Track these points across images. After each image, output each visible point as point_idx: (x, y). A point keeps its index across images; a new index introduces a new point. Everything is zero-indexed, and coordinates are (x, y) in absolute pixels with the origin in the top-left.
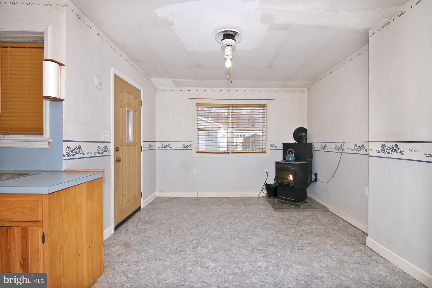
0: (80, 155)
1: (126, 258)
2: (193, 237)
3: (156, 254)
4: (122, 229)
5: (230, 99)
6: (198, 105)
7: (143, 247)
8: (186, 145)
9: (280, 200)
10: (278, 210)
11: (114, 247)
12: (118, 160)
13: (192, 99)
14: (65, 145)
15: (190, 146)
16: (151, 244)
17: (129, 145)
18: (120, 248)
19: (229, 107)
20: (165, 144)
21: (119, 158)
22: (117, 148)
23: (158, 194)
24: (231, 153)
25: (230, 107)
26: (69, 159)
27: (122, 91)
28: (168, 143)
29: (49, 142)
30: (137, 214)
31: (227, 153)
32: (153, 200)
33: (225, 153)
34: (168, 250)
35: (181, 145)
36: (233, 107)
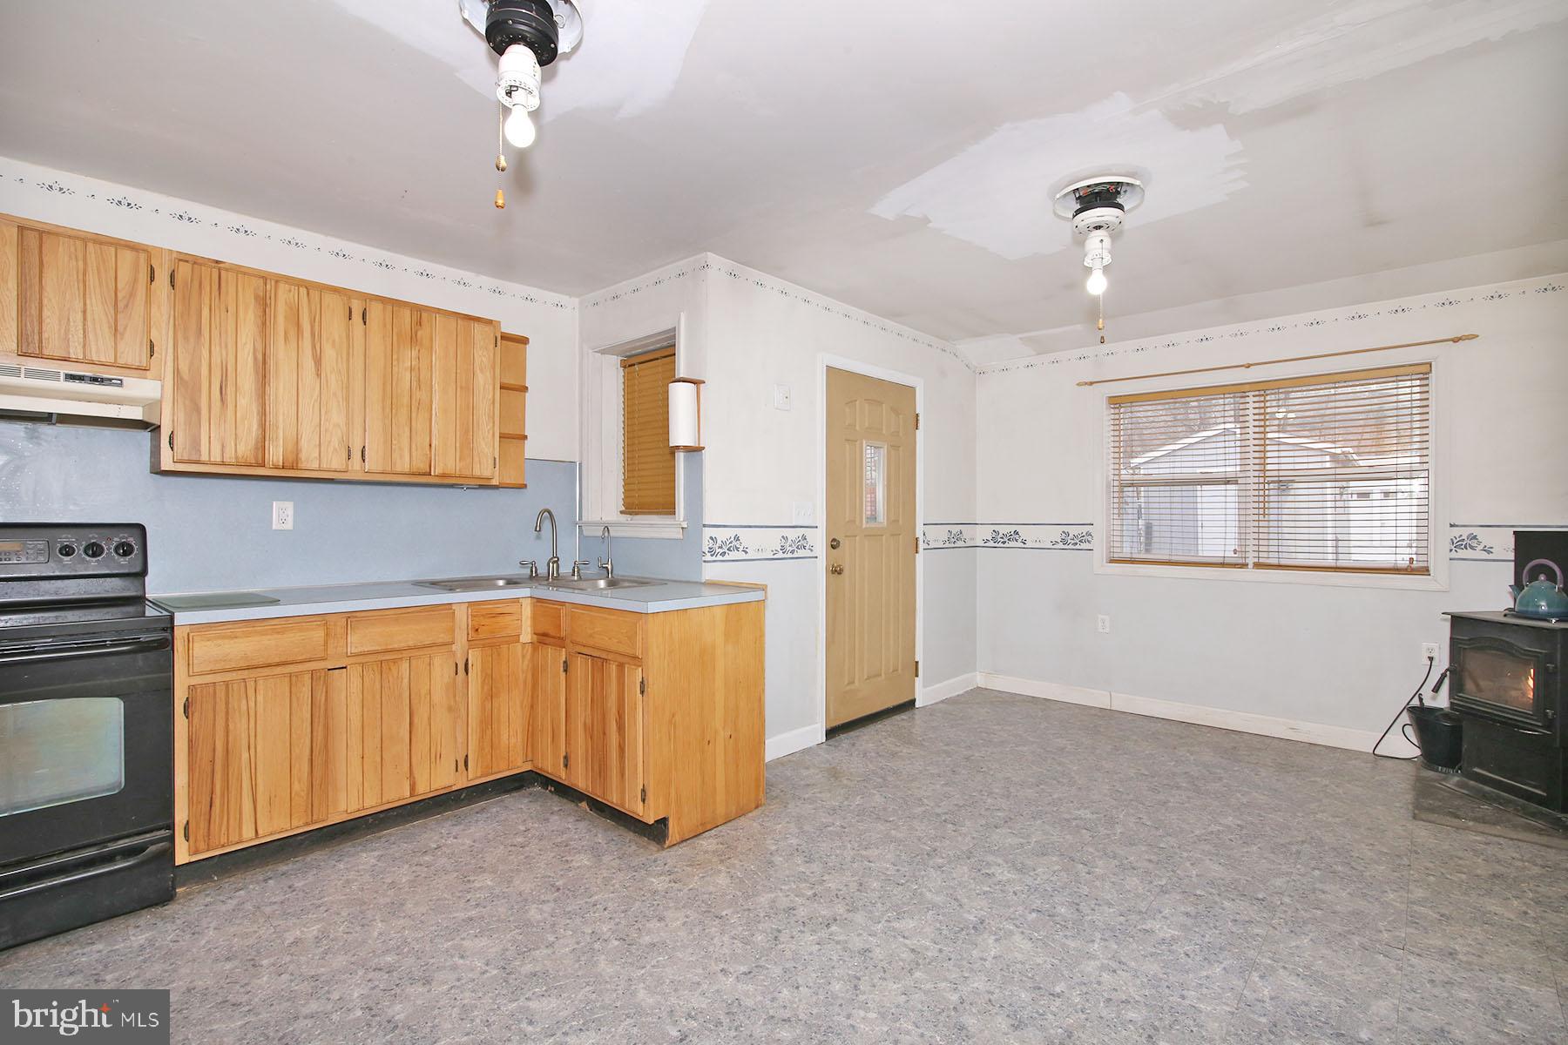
0: (740, 555)
1: (818, 795)
2: (1008, 803)
3: (885, 809)
4: (844, 739)
5: (1245, 363)
6: (1116, 402)
7: (865, 787)
8: (1071, 536)
9: (1472, 783)
10: (1423, 816)
11: (807, 768)
12: (836, 571)
13: (1091, 383)
14: (708, 532)
15: (1085, 538)
16: (887, 787)
17: (874, 535)
18: (817, 774)
19: (1244, 394)
20: (1003, 530)
21: (840, 566)
22: (834, 540)
23: (980, 680)
24: (1251, 566)
25: (1247, 394)
26: (715, 561)
27: (851, 402)
28: (1013, 529)
29: (683, 528)
30: (897, 718)
31: (1234, 565)
32: (961, 692)
33: (1223, 565)
34: (919, 810)
35: (1055, 534)
36: (1262, 393)
